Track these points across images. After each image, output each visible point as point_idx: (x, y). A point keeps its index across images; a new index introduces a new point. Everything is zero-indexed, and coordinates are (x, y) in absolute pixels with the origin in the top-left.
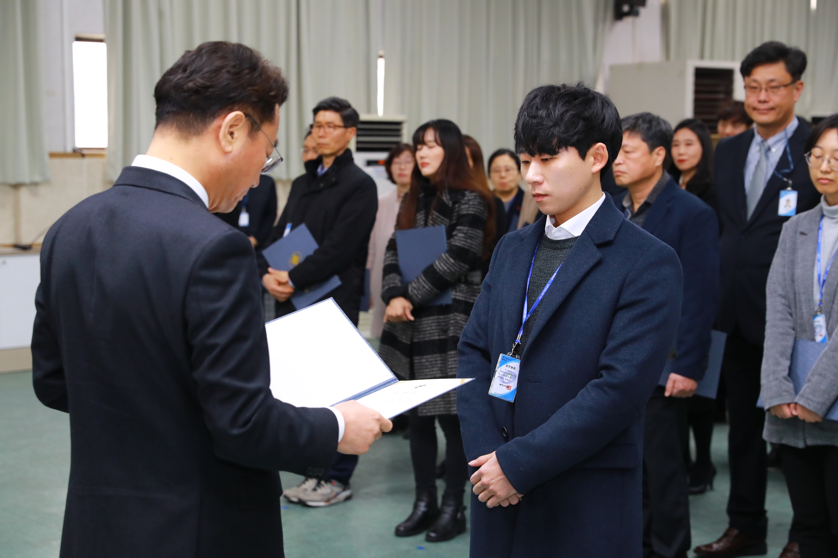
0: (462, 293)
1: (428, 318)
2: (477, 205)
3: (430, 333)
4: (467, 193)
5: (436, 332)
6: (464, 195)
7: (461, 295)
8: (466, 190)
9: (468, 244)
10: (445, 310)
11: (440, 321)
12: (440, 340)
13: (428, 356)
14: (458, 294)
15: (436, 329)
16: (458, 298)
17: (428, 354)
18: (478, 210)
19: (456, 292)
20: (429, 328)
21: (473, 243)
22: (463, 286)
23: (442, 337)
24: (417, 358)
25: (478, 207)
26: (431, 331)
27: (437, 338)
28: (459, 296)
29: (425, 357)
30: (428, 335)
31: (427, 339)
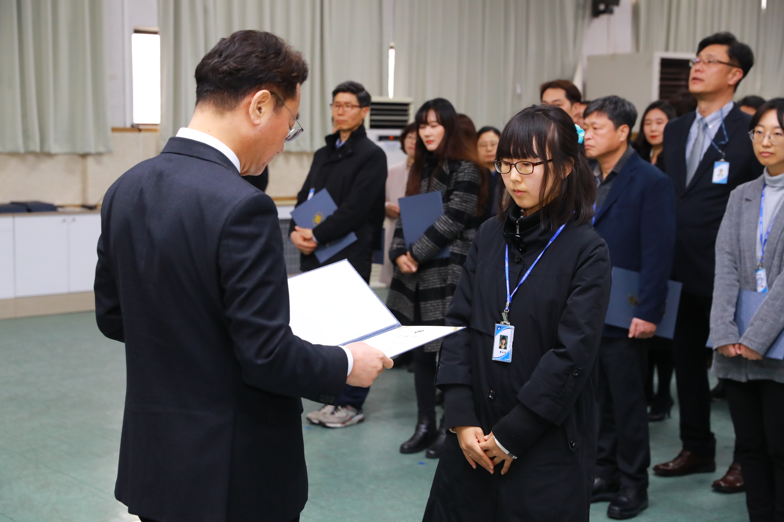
0: (459, 248)
1: (431, 270)
2: (472, 173)
3: (433, 282)
4: (463, 163)
5: (438, 281)
6: (460, 165)
7: (457, 249)
8: (462, 160)
9: (464, 207)
10: (446, 262)
11: (441, 271)
12: (441, 288)
13: (432, 302)
14: (455, 248)
15: (437, 279)
16: (455, 251)
17: (431, 299)
18: (473, 177)
19: (454, 246)
20: (432, 278)
21: (469, 206)
22: (459, 241)
23: (443, 285)
24: (423, 303)
25: (473, 175)
26: (434, 281)
27: (439, 286)
28: (456, 250)
29: (429, 302)
30: (432, 284)
31: (430, 287)
